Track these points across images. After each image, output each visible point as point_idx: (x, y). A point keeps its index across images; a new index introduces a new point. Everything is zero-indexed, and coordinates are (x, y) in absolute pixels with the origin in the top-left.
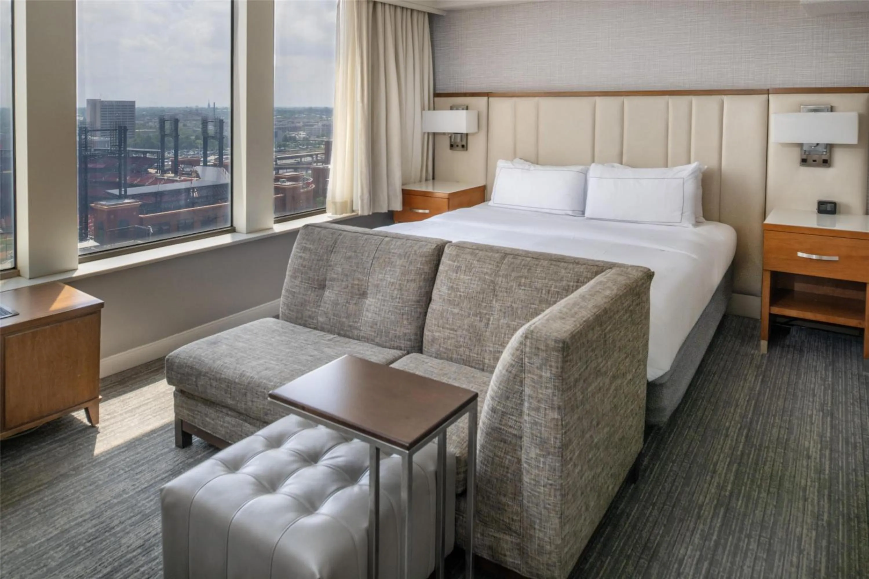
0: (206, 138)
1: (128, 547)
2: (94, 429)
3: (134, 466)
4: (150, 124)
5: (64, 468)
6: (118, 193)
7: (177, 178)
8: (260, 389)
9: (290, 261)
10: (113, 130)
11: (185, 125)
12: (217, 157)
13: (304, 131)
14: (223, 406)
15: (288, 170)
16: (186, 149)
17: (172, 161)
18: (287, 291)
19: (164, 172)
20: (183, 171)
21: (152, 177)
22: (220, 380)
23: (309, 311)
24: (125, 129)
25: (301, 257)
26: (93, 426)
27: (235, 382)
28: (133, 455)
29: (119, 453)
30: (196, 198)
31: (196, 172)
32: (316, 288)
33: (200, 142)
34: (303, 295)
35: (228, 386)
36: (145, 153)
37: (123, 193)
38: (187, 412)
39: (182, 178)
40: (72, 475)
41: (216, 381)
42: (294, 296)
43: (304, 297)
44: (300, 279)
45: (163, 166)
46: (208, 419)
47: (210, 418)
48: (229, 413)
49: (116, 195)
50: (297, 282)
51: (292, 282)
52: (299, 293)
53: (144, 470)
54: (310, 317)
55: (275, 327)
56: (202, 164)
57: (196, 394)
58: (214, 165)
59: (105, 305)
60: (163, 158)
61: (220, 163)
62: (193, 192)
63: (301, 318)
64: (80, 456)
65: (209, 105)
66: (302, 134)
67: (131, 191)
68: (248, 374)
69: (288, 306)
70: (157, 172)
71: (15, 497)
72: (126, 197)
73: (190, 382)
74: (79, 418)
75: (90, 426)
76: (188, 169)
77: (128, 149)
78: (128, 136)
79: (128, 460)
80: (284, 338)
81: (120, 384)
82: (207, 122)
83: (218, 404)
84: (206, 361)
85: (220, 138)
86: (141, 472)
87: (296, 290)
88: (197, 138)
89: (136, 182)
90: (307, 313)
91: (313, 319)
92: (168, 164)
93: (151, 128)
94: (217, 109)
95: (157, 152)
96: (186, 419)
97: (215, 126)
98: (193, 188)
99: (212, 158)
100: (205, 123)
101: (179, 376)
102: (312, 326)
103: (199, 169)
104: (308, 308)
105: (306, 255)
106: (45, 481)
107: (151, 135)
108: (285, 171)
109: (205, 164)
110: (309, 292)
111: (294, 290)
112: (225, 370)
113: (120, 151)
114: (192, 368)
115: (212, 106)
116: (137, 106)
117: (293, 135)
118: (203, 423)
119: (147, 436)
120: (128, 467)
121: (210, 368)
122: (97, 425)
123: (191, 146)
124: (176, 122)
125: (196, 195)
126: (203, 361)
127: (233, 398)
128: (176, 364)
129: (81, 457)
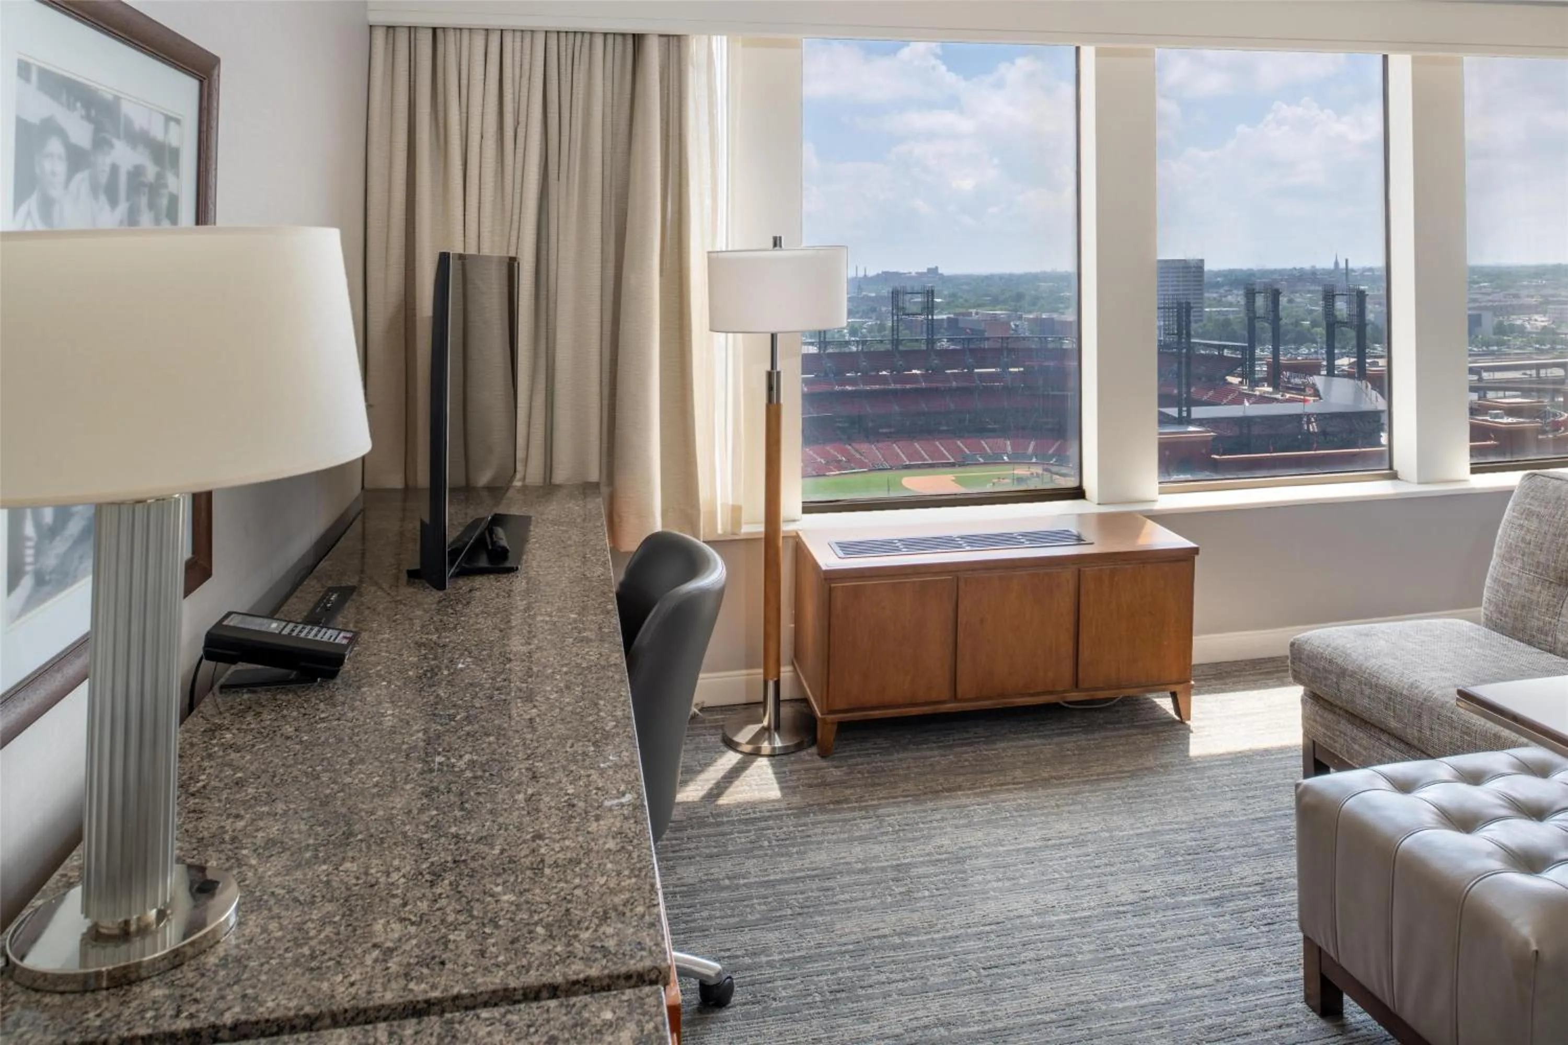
0: (1332, 324)
1: (1242, 879)
2: (1182, 726)
3: (1243, 787)
4: (1230, 298)
5: (1150, 761)
6: (1176, 415)
7: (1279, 396)
8: (1444, 712)
9: (1500, 532)
10: (1169, 308)
11: (1290, 301)
12: (1353, 360)
13: (1544, 313)
14: (1381, 730)
15: (1507, 393)
16: (1295, 343)
17: (1268, 364)
18: (1496, 580)
19: (1255, 383)
20: (1289, 382)
21: (1234, 391)
22: (1376, 687)
23: (1538, 619)
24: (1188, 308)
25: (1521, 526)
26: (1182, 722)
27: (1401, 694)
28: (1241, 773)
29: (1221, 765)
30: (1314, 433)
31: (1314, 386)
32: (1551, 583)
33: (1321, 331)
34: (1526, 591)
35: (1390, 699)
36: (1221, 348)
37: (1185, 414)
38: (1323, 730)
39: (1288, 396)
40: (1159, 772)
41: (1371, 688)
42: (1508, 591)
43: (1528, 595)
44: (1519, 564)
45: (1253, 372)
46: (1356, 747)
47: (1360, 745)
48: (1392, 743)
49: (1175, 418)
50: (1515, 567)
51: (1505, 566)
52: (1519, 587)
53: (1259, 797)
54: (1540, 630)
55: (1472, 634)
56: (1324, 372)
57: (1338, 702)
58: (1349, 376)
59: (1201, 552)
60: (1253, 359)
61: (1360, 372)
62: (1309, 422)
63: (1524, 629)
64: (1168, 753)
65: (1336, 263)
66: (1541, 321)
67: (1198, 412)
68: (1424, 687)
69: (1497, 605)
70: (1241, 383)
71: (1092, 775)
72: (1189, 421)
73: (1329, 682)
74: (1164, 706)
75: (1178, 721)
76: (1297, 381)
77: (1193, 340)
78: (1192, 318)
79: (1233, 776)
80: (1487, 652)
81: (1215, 679)
82: (1334, 296)
83: (1373, 725)
84: (1354, 655)
85: (1359, 323)
86: (1253, 797)
87: (1514, 581)
88: (1314, 324)
89: (1205, 398)
90: (1535, 623)
91: (1547, 635)
92: (1261, 369)
93: (1231, 305)
94: (1353, 271)
95: (1242, 347)
96: (1321, 740)
97: (1349, 303)
98: (1309, 415)
99: (1343, 362)
100: (1329, 297)
101: (1311, 671)
102: (1543, 646)
103: (1319, 381)
104: (1536, 614)
105: (1534, 524)
106: (1126, 769)
107: (1231, 317)
108: (1501, 394)
109: (1331, 373)
110: (1538, 588)
111: (1507, 581)
112: (1385, 674)
113: (1179, 342)
114: (1331, 662)
115: (1342, 265)
116: (1208, 267)
117: (1519, 322)
118: (1348, 752)
119: (1262, 756)
120: (1235, 786)
121: (1360, 667)
122: (1188, 722)
123: (1301, 339)
124: (1275, 295)
125: (1313, 428)
126: (1350, 655)
127: (1400, 720)
128: (1306, 653)
129: (1170, 756)
